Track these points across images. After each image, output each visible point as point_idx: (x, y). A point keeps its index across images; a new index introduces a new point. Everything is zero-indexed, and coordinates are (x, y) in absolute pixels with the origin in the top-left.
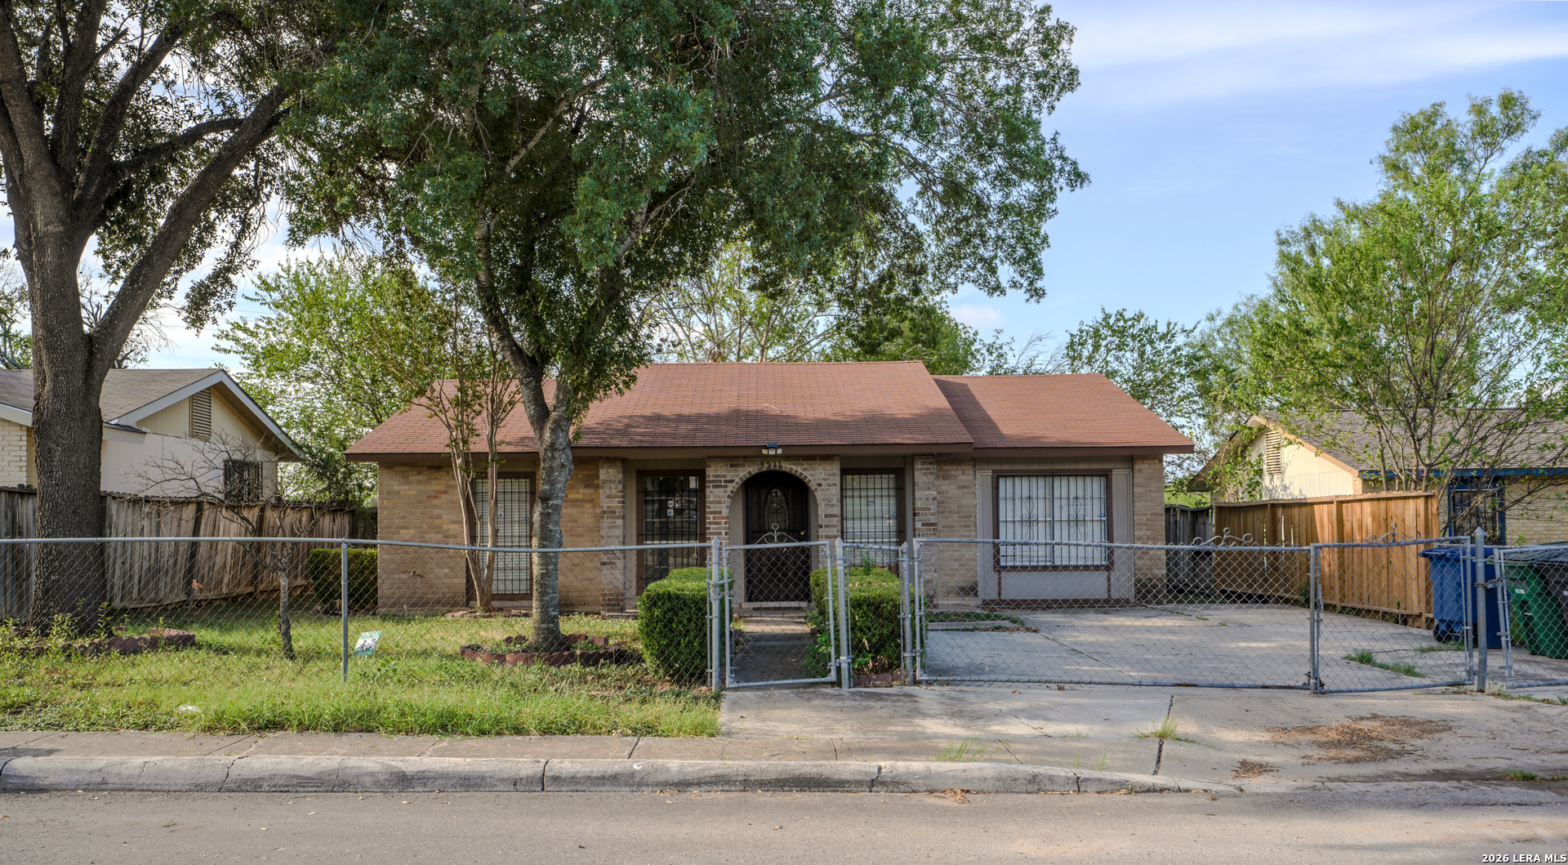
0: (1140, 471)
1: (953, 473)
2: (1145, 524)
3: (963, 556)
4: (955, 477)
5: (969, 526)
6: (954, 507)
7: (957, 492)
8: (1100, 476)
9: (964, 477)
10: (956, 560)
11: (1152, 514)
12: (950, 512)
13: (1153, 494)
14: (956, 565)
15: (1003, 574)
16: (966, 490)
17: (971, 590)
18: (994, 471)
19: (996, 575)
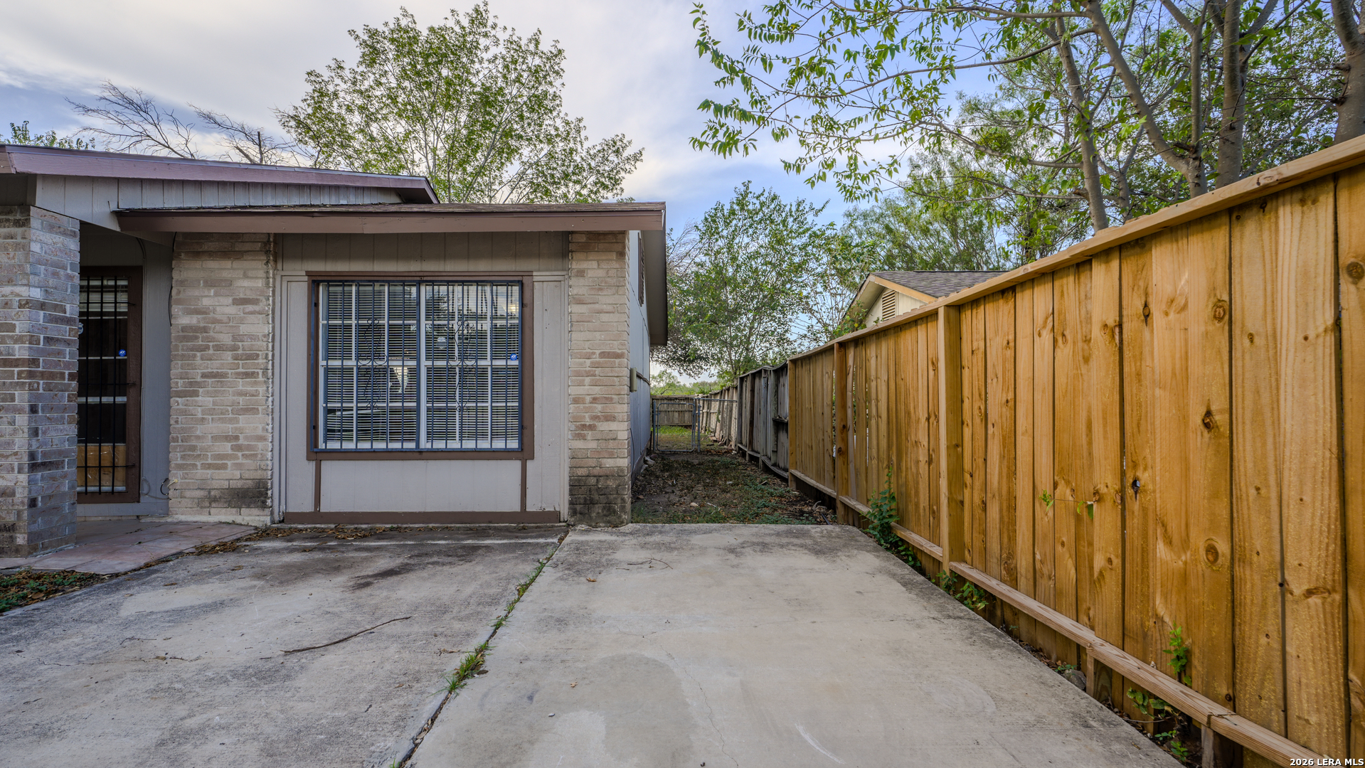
0: (581, 273)
1: (225, 274)
2: (588, 374)
3: (241, 430)
4: (230, 283)
5: (253, 375)
6: (226, 339)
7: (232, 310)
8: (508, 284)
9: (246, 283)
10: (227, 438)
11: (603, 355)
12: (218, 348)
13: (605, 317)
14: (226, 448)
15: (327, 466)
16: (250, 308)
17: (255, 495)
18: (309, 274)
19: (312, 466)
